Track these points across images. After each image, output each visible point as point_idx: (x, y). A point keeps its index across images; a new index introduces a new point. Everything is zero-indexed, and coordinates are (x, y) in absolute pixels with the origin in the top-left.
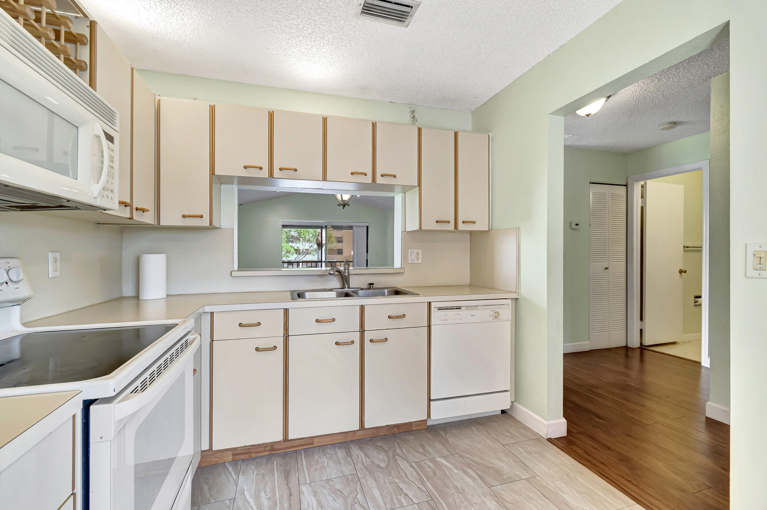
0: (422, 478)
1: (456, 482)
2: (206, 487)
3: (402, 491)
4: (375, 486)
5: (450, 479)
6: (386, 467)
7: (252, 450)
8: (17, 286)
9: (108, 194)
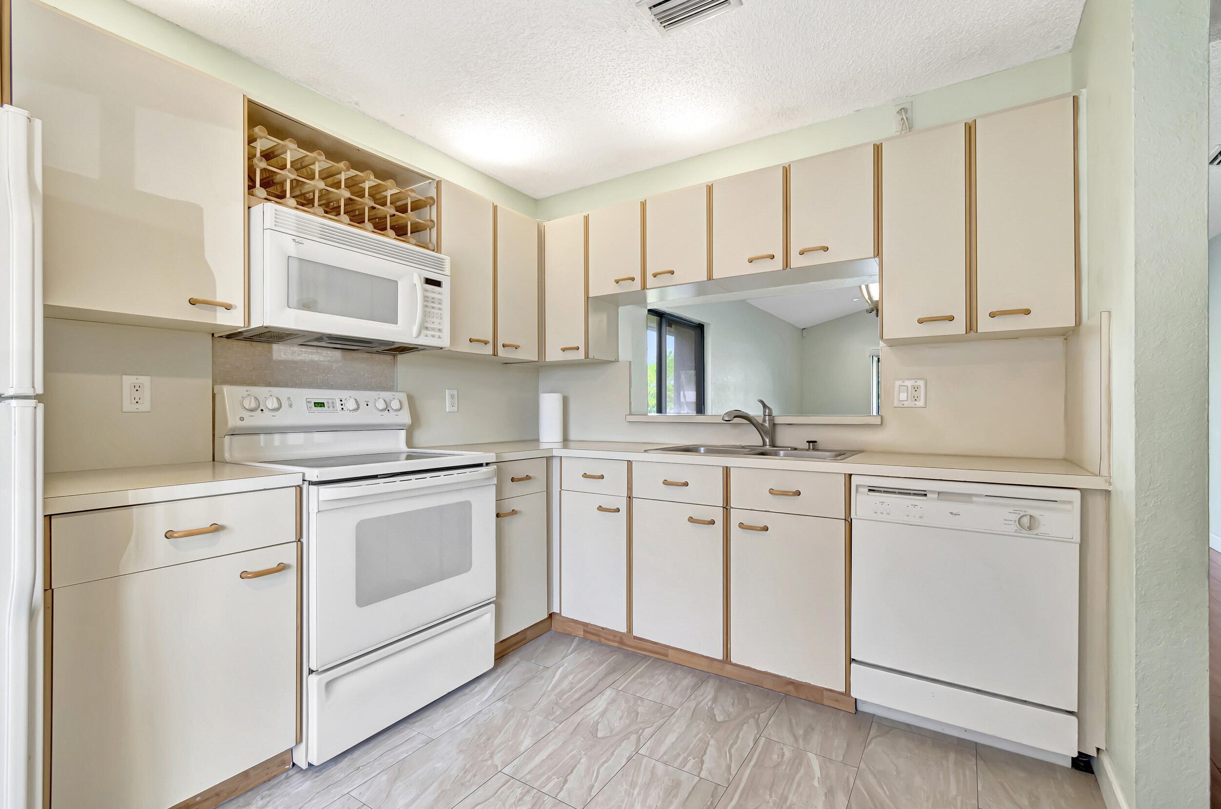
0: (750, 761)
1: (794, 794)
2: (542, 648)
3: (703, 756)
4: (679, 732)
5: (791, 785)
6: (720, 722)
7: (602, 634)
8: (397, 413)
9: (433, 333)
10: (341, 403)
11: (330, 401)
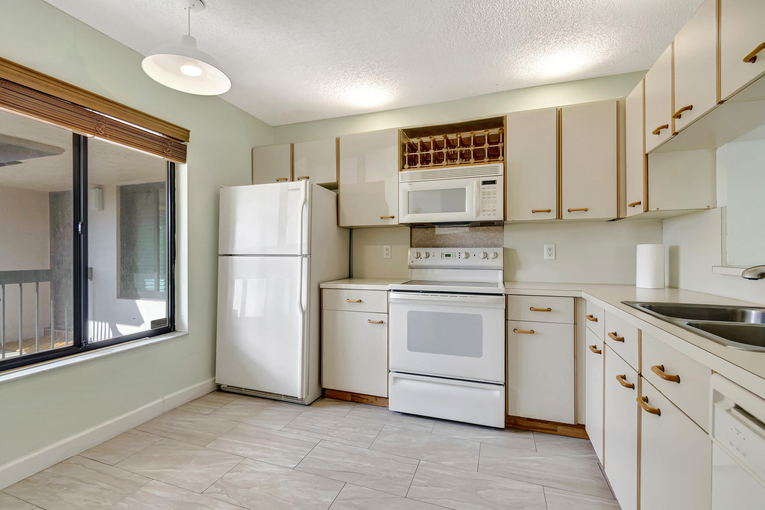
8: (493, 260)
9: (489, 213)
10: (459, 254)
11: (454, 254)
